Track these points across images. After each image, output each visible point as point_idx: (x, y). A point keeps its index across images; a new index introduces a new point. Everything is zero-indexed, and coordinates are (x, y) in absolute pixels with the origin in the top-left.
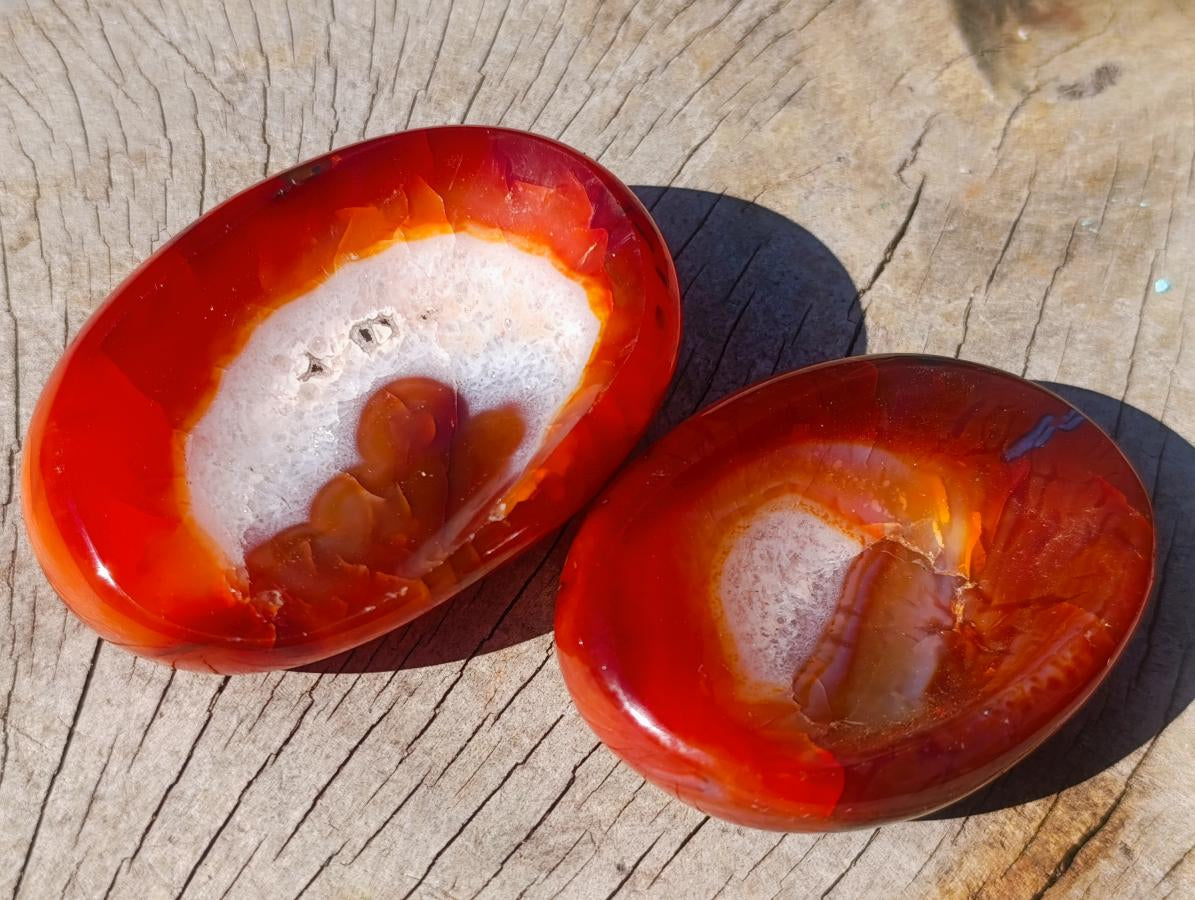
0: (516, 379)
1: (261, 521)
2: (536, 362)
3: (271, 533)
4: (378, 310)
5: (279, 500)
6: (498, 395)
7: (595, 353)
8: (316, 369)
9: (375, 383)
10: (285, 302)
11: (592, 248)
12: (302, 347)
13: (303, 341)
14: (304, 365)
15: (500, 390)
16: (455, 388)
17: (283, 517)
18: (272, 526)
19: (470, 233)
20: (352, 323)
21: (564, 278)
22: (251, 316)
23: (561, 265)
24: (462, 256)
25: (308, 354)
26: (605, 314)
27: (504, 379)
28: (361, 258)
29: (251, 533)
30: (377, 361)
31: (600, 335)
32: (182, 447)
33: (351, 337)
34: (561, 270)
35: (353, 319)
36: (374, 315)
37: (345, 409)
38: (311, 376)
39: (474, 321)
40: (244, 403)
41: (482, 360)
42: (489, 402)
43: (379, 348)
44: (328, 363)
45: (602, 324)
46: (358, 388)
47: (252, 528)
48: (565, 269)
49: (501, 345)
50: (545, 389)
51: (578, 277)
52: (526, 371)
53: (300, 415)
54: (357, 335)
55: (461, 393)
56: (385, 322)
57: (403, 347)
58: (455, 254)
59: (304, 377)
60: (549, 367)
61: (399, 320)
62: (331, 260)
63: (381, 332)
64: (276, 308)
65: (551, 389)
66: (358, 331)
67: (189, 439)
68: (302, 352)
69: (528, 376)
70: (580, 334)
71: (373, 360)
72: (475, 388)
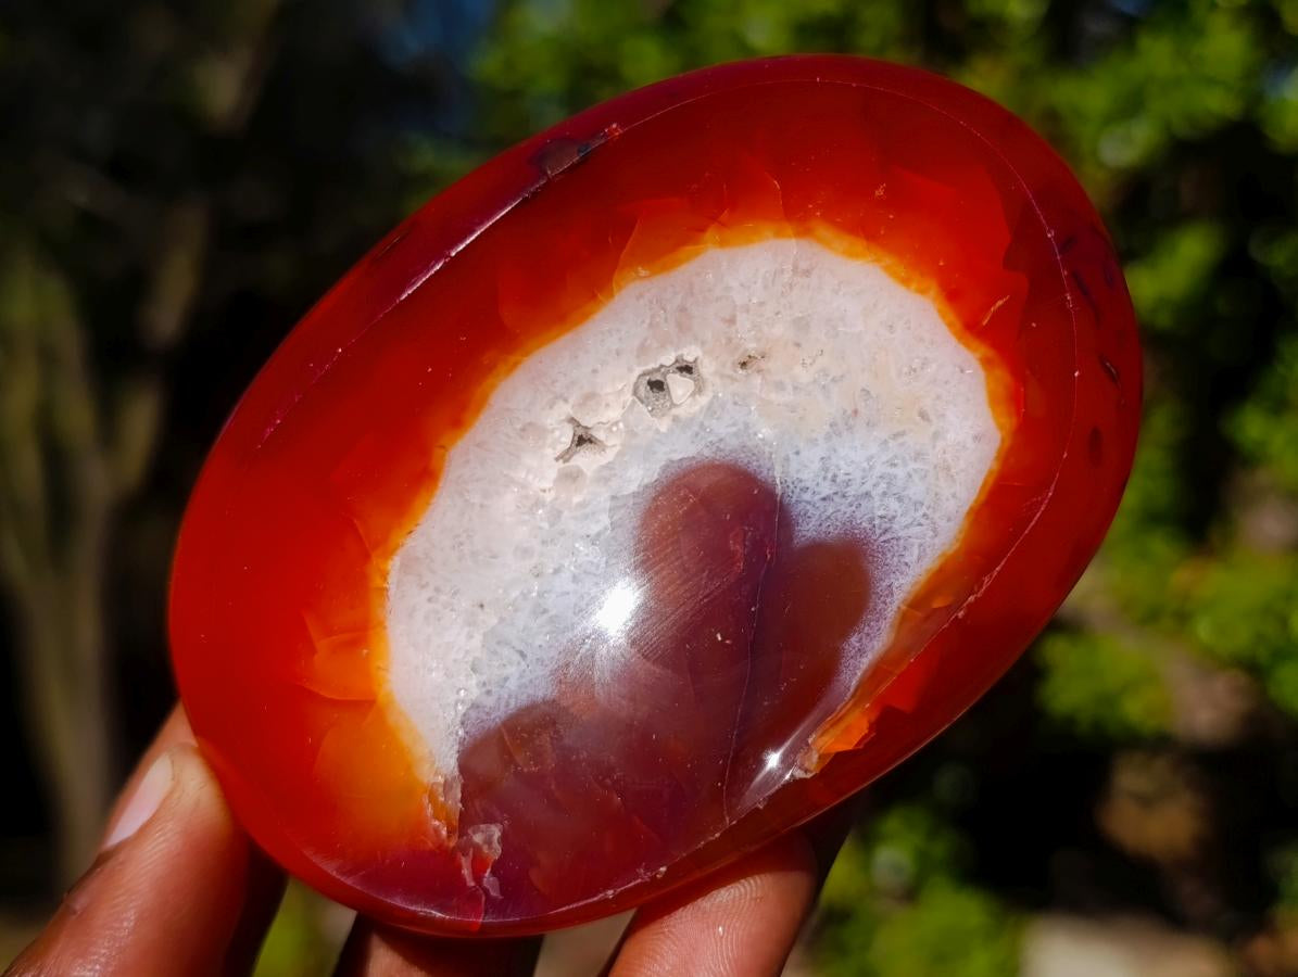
0: (867, 494)
1: (489, 693)
2: (900, 472)
3: (499, 715)
4: (676, 351)
5: (517, 657)
6: (839, 515)
7: (988, 488)
8: (583, 440)
9: (665, 468)
10: (539, 347)
11: (1000, 303)
12: (565, 409)
13: (566, 401)
14: (566, 437)
15: (843, 508)
16: (779, 490)
17: (520, 687)
18: (503, 704)
19: (820, 240)
20: (638, 371)
21: (953, 341)
22: (491, 368)
23: (951, 317)
24: (807, 273)
25: (572, 420)
26: (1010, 422)
27: (851, 491)
28: (654, 274)
29: (473, 714)
30: (671, 431)
31: (997, 458)
32: (384, 576)
33: (635, 393)
34: (950, 325)
35: (639, 365)
36: (669, 359)
37: (619, 508)
38: (575, 453)
39: (815, 381)
40: (476, 499)
41: (820, 451)
42: (823, 528)
43: (674, 411)
44: (600, 435)
45: (1003, 440)
46: (640, 476)
47: (475, 706)
48: (959, 325)
49: (850, 428)
50: (906, 527)
51: (976, 343)
52: (883, 486)
53: (555, 516)
54: (644, 390)
55: (787, 500)
56: (686, 369)
57: (710, 410)
58: (795, 269)
59: (565, 456)
60: (916, 490)
61: (707, 368)
62: (610, 280)
63: (679, 386)
64: (527, 354)
65: (915, 530)
66: (645, 382)
67: (394, 565)
68: (563, 417)
69: (885, 494)
70: (970, 444)
71: (663, 429)
72: (807, 496)
